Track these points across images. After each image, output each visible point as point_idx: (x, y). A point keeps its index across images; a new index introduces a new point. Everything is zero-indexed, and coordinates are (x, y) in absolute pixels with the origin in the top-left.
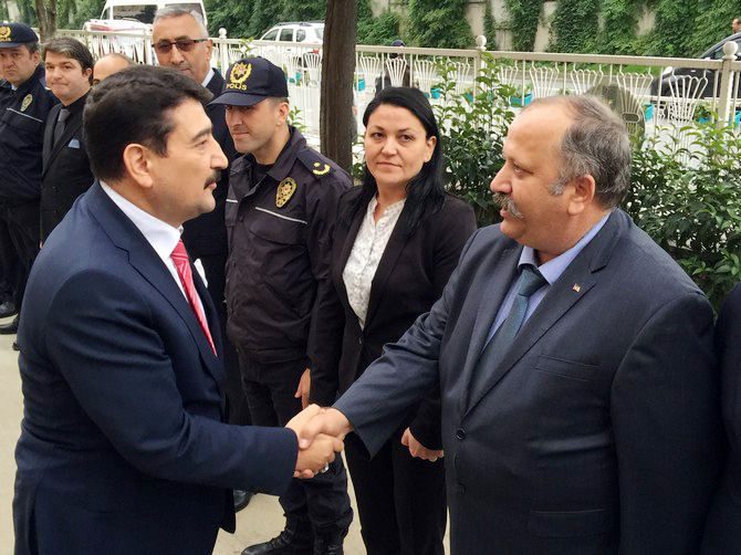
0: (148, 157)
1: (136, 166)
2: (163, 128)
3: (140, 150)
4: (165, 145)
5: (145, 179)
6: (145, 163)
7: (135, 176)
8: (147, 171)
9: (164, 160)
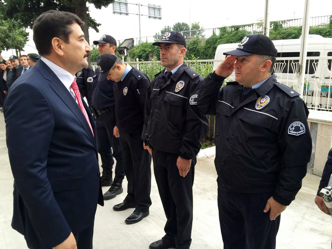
0: (61, 44)
1: (57, 48)
2: (67, 32)
3: (58, 41)
4: (68, 39)
5: (61, 53)
6: (61, 47)
7: (56, 51)
8: (61, 49)
9: (68, 45)
